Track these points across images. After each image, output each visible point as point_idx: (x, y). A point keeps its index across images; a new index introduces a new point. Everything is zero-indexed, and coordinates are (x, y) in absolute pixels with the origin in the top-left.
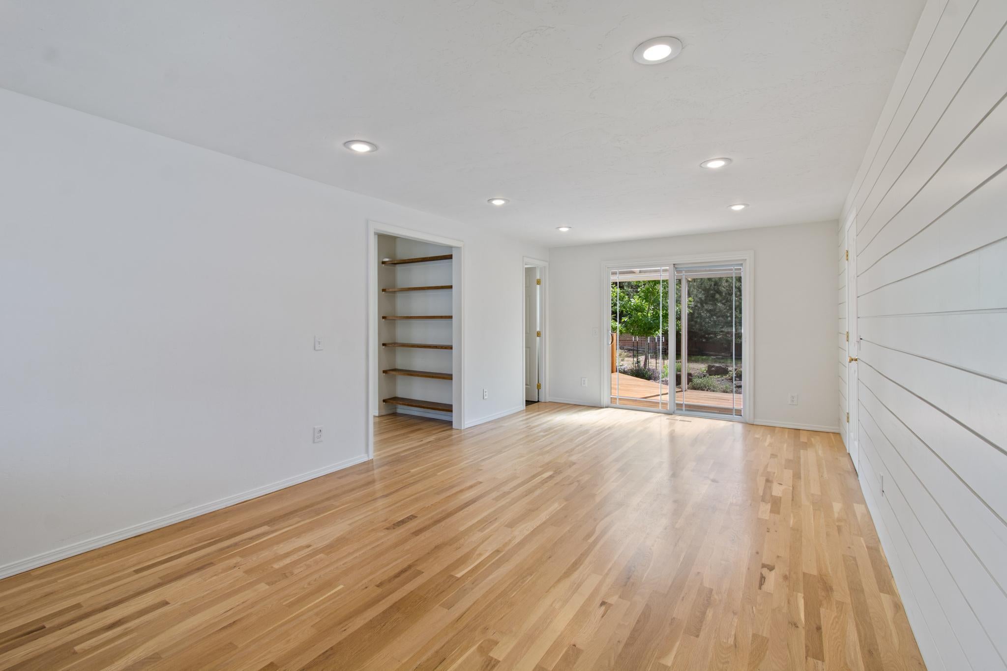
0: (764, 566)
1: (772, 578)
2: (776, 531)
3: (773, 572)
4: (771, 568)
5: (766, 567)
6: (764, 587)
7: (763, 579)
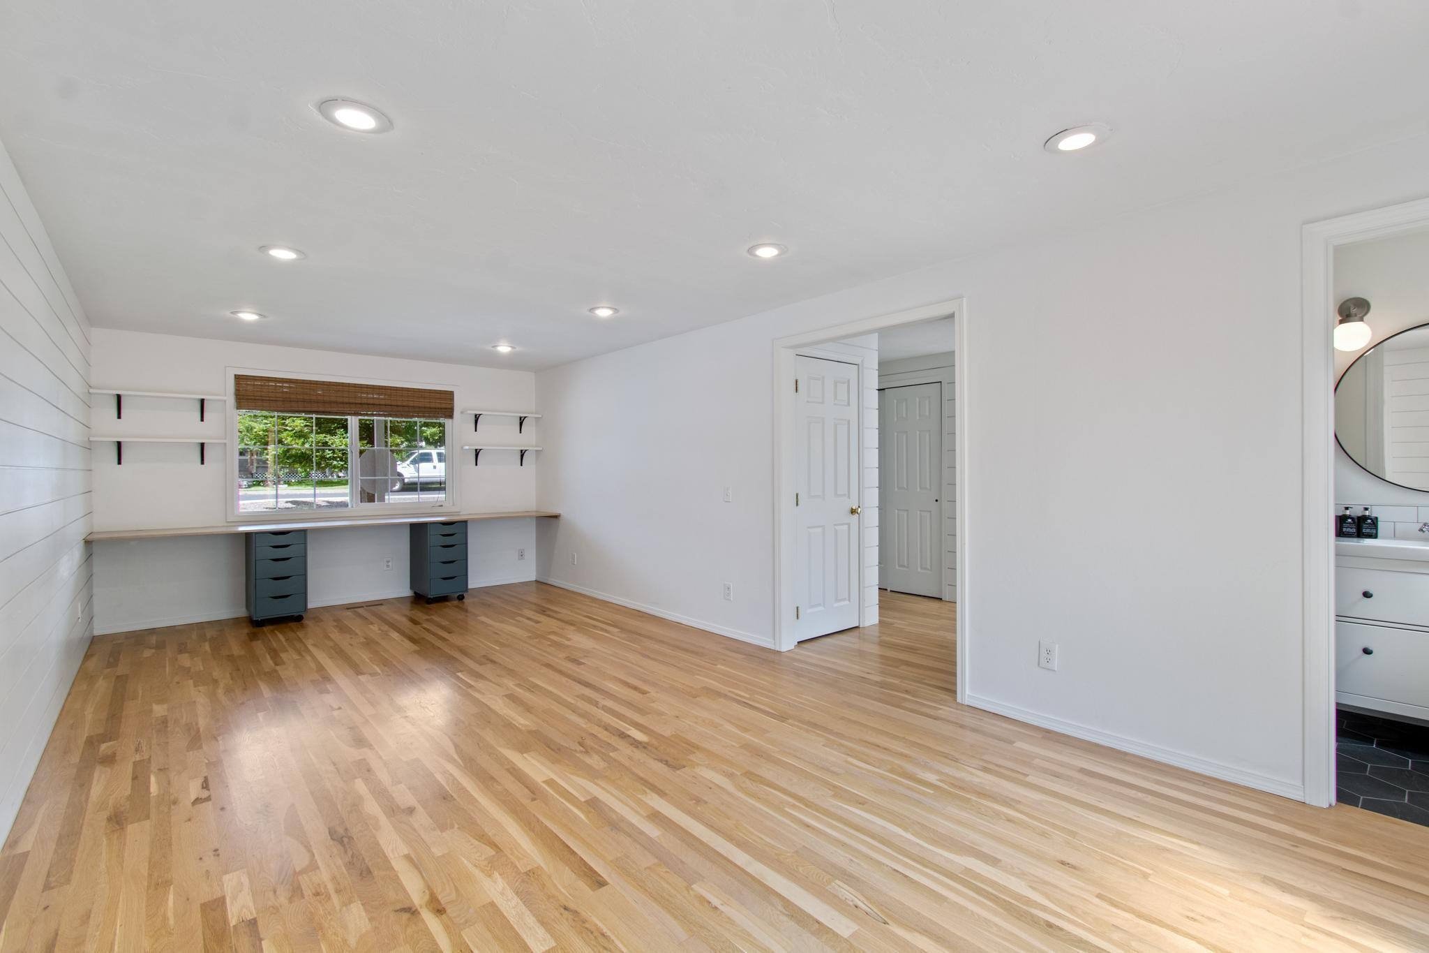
0: (208, 799)
1: (194, 790)
2: (201, 859)
3: (193, 798)
4: (197, 801)
5: (205, 799)
6: (200, 780)
7: (206, 785)
